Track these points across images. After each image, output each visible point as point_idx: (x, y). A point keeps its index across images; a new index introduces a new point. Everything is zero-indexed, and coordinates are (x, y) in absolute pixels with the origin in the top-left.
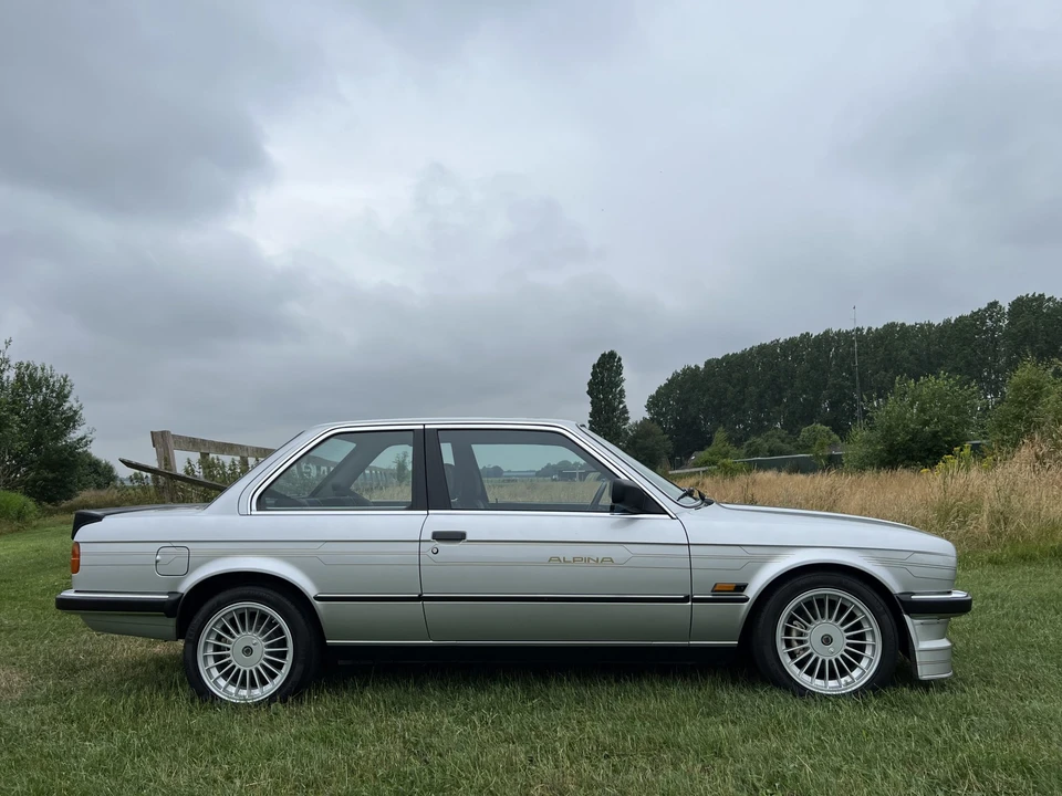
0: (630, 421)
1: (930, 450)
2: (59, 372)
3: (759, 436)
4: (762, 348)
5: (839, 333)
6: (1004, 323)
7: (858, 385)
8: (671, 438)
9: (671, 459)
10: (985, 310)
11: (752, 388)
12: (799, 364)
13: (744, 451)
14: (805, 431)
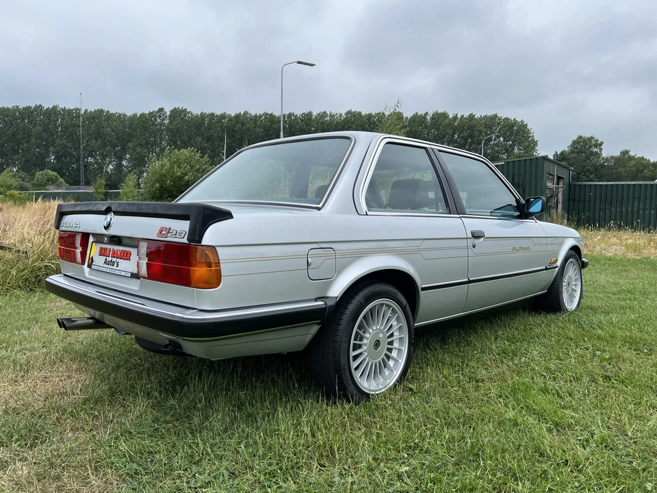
5: (64, 110)
6: (166, 122)
10: (156, 112)
14: (39, 174)
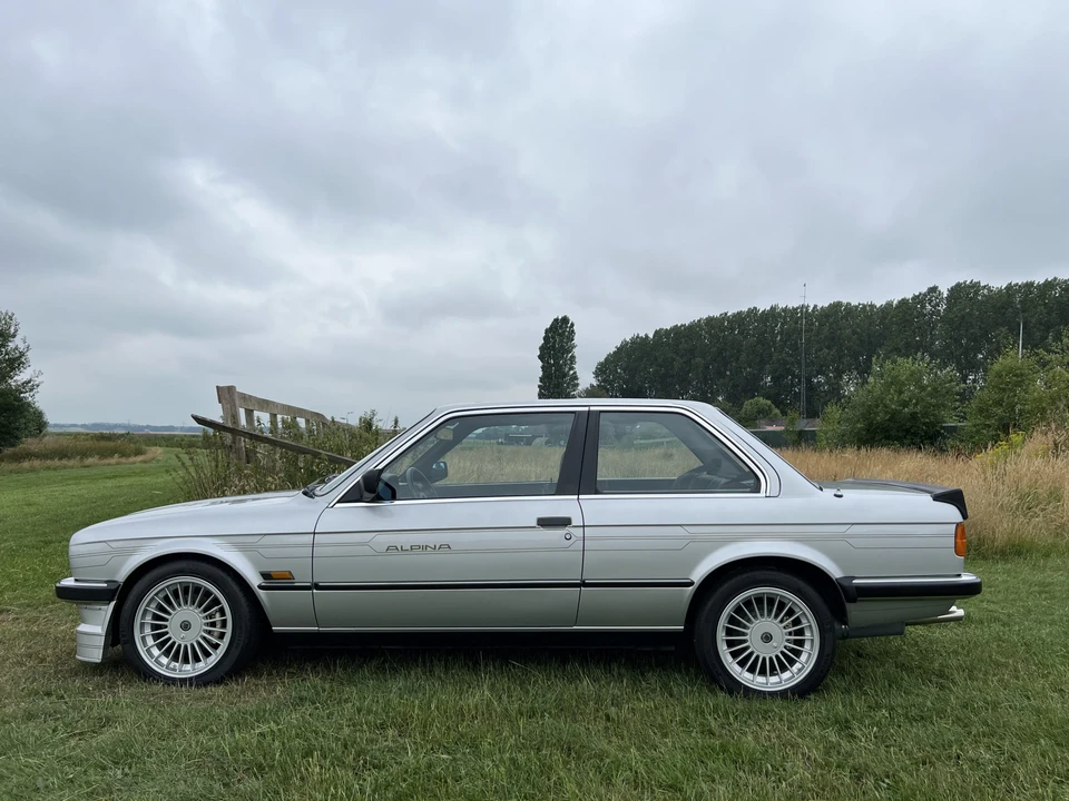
0: (580, 388)
1: (908, 431)
4: (710, 320)
5: (785, 310)
7: (804, 361)
10: (925, 295)
11: (698, 360)
12: (745, 338)
14: (748, 405)
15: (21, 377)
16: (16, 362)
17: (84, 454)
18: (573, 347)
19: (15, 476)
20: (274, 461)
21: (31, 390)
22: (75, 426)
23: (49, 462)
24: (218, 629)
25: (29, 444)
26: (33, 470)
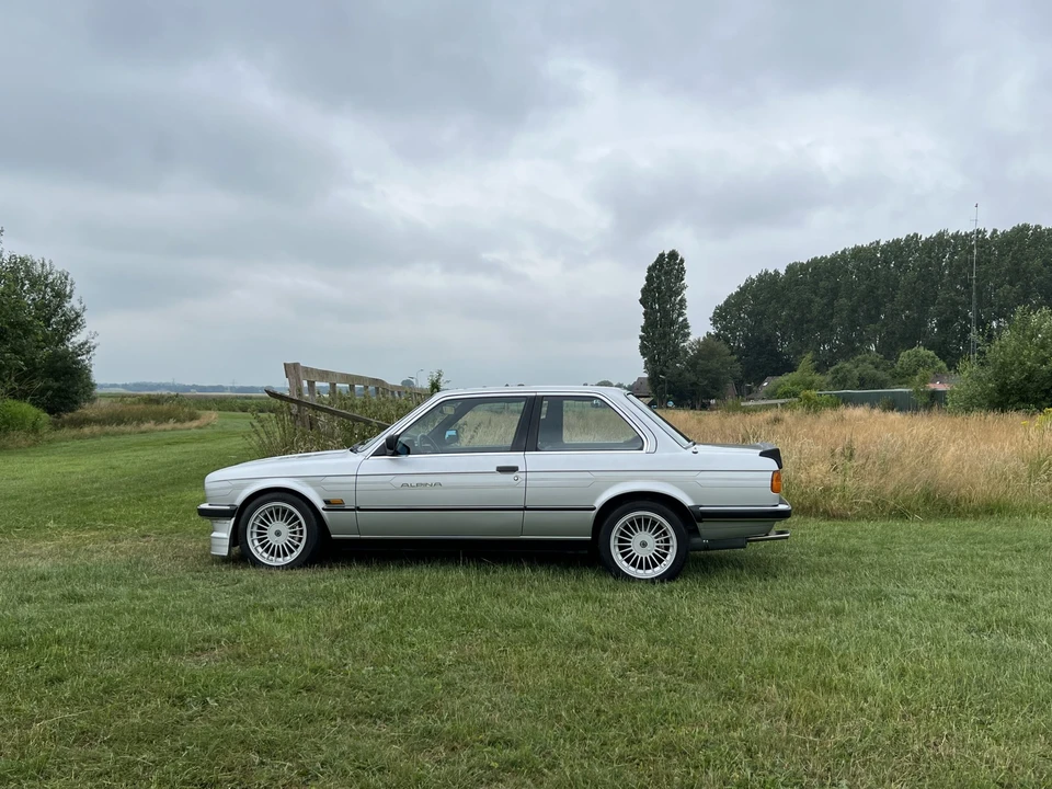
0: (691, 338)
2: (58, 267)
3: (847, 361)
4: (857, 251)
5: (956, 236)
7: (974, 302)
8: (738, 360)
9: (739, 384)
11: (843, 301)
12: (905, 272)
13: (828, 378)
14: (905, 356)
15: (77, 338)
16: (72, 323)
17: (140, 419)
18: (684, 288)
19: (78, 443)
20: (333, 428)
21: (88, 352)
22: (115, 386)
23: (108, 428)
24: (298, 535)
25: (87, 410)
26: (93, 436)
